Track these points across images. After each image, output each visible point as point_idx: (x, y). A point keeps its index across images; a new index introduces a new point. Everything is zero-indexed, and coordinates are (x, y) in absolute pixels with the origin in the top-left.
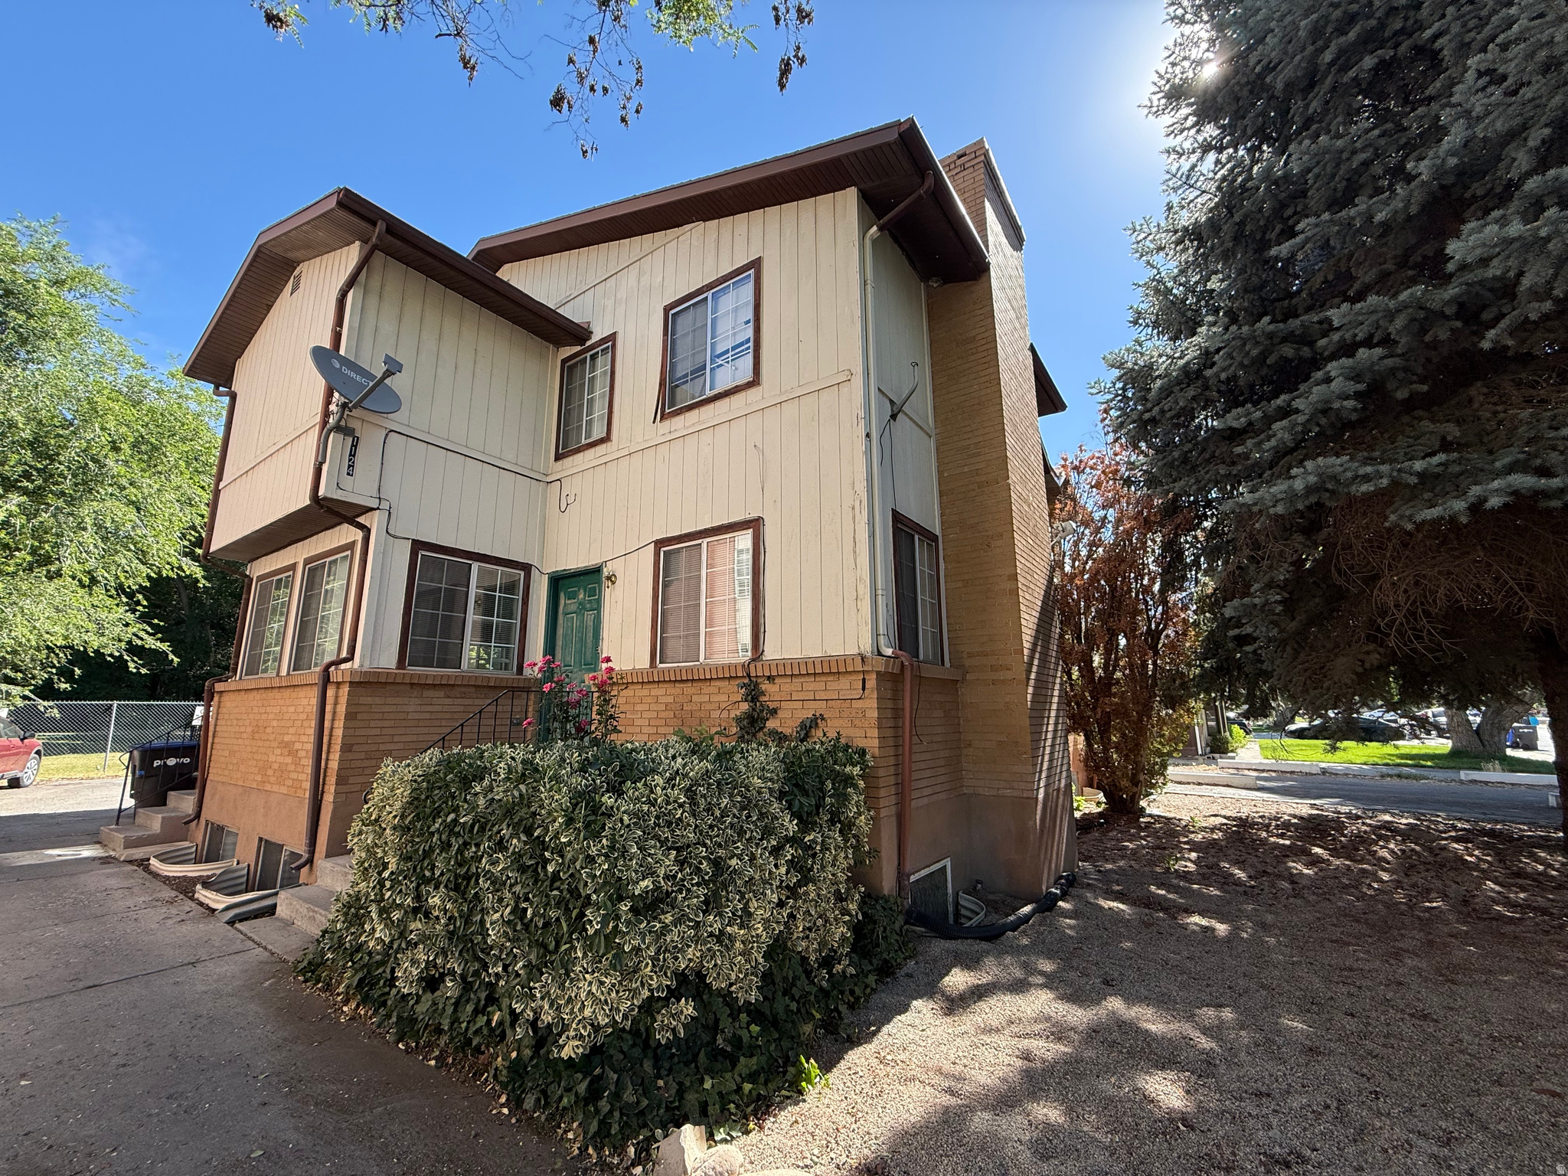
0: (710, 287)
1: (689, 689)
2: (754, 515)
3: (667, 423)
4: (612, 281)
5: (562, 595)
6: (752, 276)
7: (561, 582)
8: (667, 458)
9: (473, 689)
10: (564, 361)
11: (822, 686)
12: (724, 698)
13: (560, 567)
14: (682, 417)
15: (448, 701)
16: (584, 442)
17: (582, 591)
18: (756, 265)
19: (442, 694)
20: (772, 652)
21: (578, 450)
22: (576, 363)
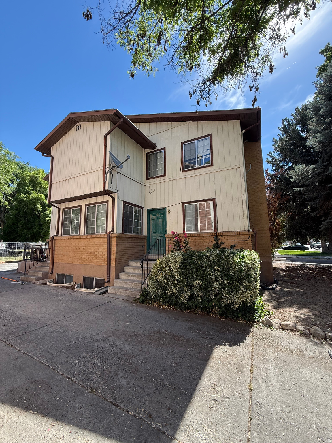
0: (196, 139)
1: (197, 238)
2: (213, 198)
3: (184, 173)
4: (162, 133)
5: (151, 215)
6: (209, 138)
7: (150, 211)
8: (185, 182)
9: (136, 239)
10: (147, 153)
11: (236, 238)
12: (208, 240)
13: (151, 208)
14: (189, 172)
15: (132, 241)
16: (156, 175)
17: (158, 214)
18: (210, 135)
19: (131, 240)
20: (220, 230)
21: (155, 178)
22: (152, 154)
